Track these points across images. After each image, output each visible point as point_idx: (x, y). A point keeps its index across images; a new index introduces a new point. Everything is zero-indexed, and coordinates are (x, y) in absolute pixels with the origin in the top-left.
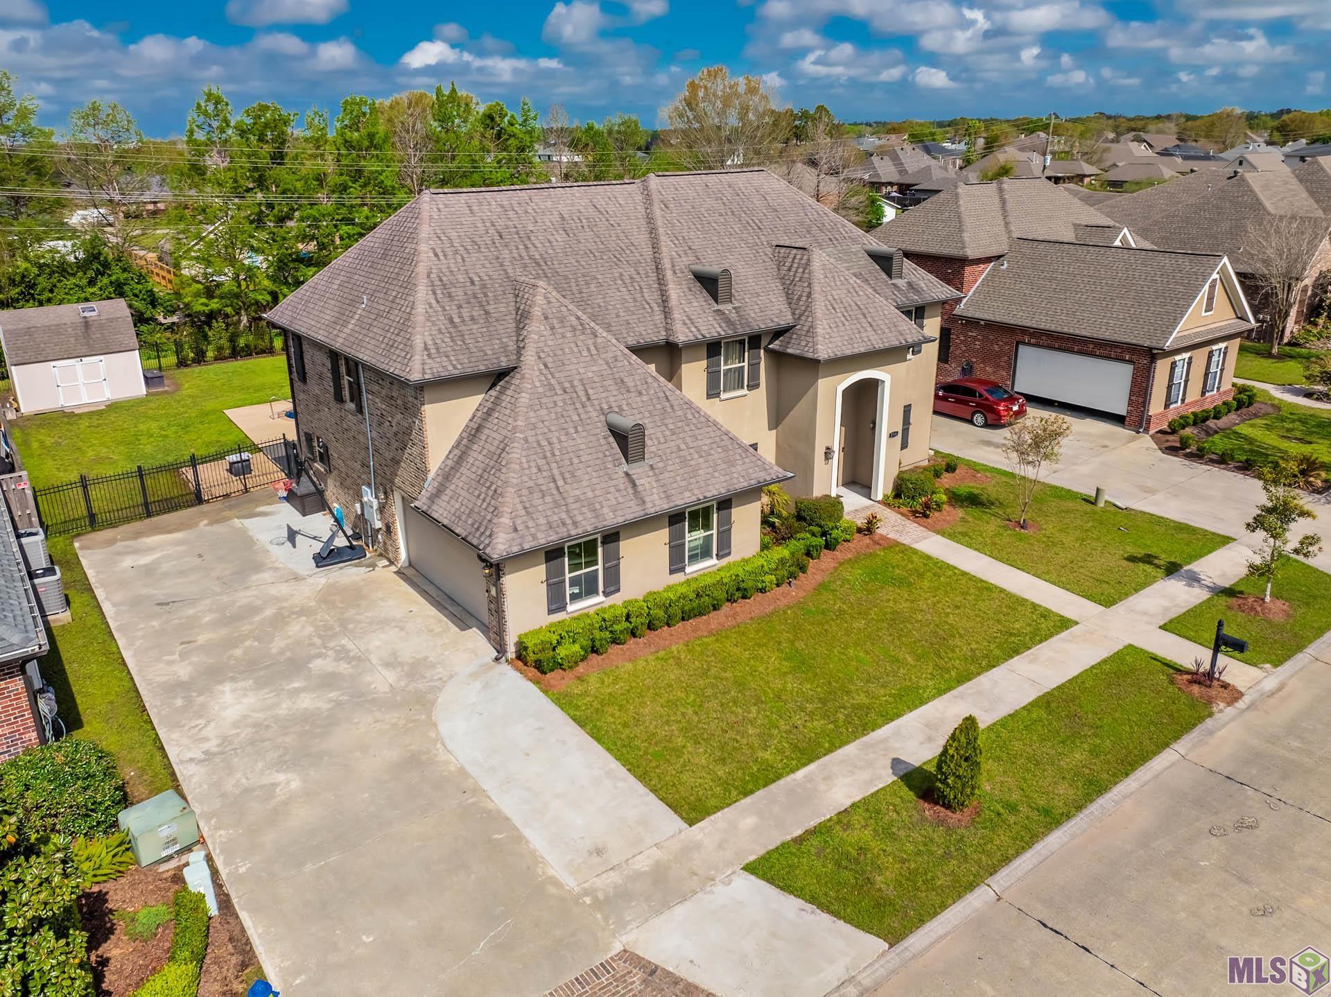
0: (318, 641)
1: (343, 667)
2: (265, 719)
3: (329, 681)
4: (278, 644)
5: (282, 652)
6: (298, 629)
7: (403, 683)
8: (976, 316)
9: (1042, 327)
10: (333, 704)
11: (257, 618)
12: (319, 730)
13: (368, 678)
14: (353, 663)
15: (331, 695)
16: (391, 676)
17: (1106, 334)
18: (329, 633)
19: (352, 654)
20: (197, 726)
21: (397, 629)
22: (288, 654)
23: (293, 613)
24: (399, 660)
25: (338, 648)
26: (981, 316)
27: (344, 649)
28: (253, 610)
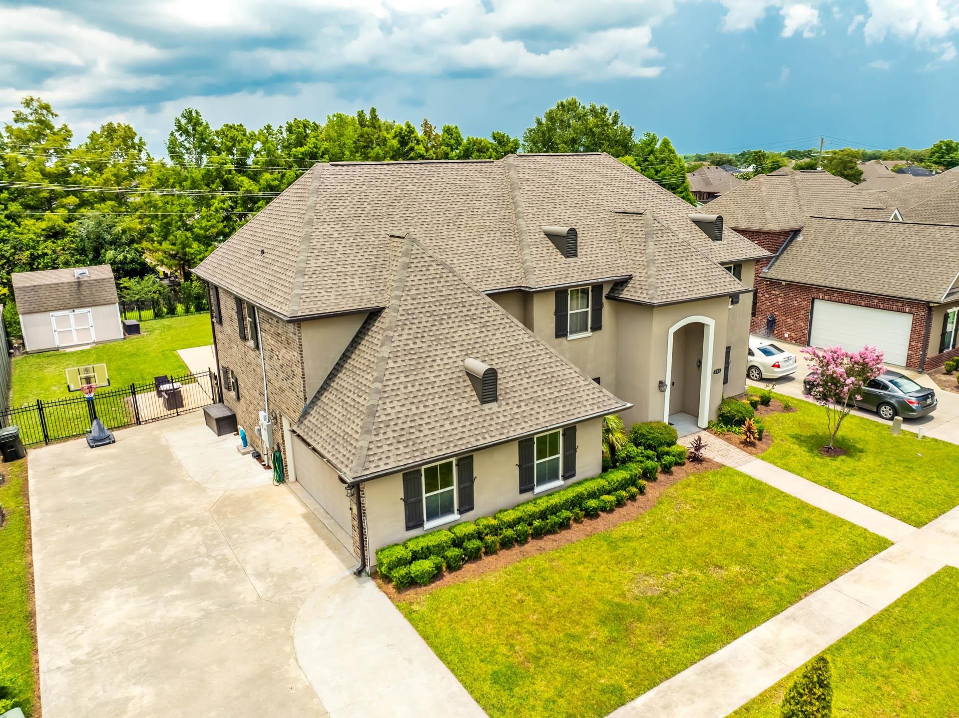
0: (203, 550)
1: (220, 577)
2: (138, 627)
3: (203, 590)
4: (169, 551)
5: (169, 560)
6: (189, 538)
7: (269, 594)
8: (779, 277)
9: (834, 286)
10: (203, 613)
11: (157, 527)
12: (184, 640)
13: (238, 588)
14: (229, 572)
15: (202, 604)
16: (260, 586)
17: (890, 292)
18: (215, 542)
19: (230, 563)
20: (74, 632)
21: (274, 541)
22: (175, 562)
23: (188, 522)
24: (270, 570)
25: (219, 557)
26: (783, 278)
27: (225, 559)
28: (155, 518)
